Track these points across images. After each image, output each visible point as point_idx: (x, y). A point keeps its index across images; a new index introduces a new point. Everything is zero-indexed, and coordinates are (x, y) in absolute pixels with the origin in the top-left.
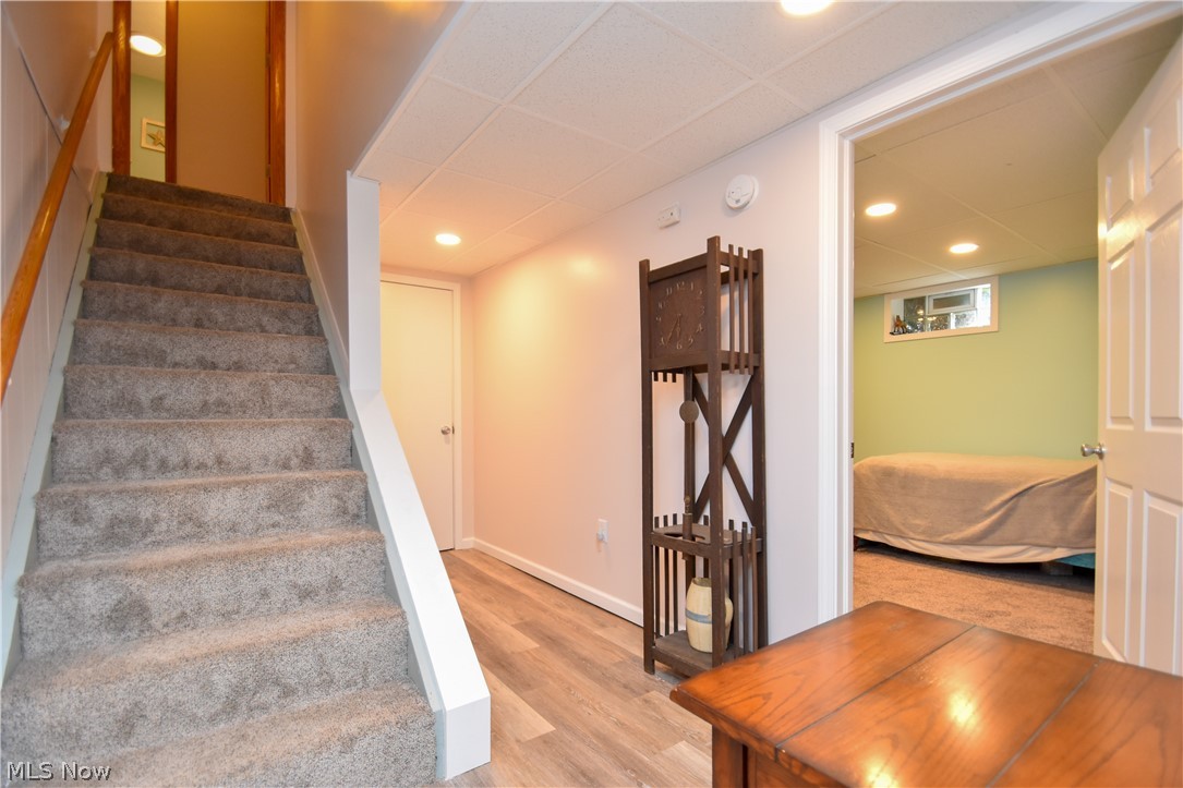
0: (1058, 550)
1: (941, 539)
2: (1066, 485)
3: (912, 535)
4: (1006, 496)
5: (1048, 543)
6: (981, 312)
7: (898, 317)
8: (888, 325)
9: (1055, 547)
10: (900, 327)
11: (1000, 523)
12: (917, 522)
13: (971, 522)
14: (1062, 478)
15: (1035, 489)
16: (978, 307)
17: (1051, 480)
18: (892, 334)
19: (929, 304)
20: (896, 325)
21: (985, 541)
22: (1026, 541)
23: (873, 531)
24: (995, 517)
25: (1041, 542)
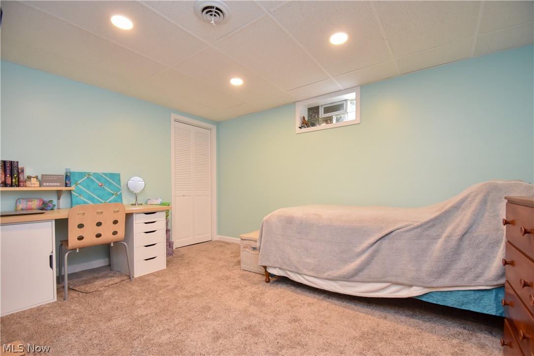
0: (414, 288)
1: (325, 275)
2: (419, 230)
3: (305, 271)
4: (372, 239)
5: (406, 282)
6: (351, 114)
7: (304, 117)
8: (298, 123)
9: (411, 286)
10: (305, 124)
11: (367, 263)
12: (309, 260)
13: (346, 262)
14: (416, 224)
15: (394, 233)
16: (348, 111)
17: (406, 226)
18: (300, 128)
19: (321, 111)
20: (303, 123)
21: (356, 278)
22: (388, 279)
23: (280, 268)
24: (364, 257)
25: (400, 280)
